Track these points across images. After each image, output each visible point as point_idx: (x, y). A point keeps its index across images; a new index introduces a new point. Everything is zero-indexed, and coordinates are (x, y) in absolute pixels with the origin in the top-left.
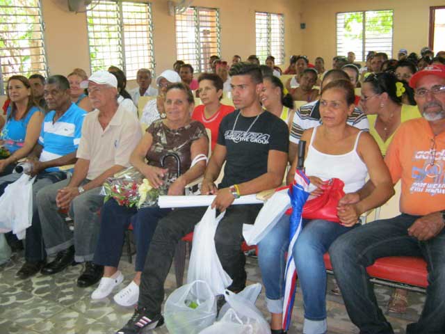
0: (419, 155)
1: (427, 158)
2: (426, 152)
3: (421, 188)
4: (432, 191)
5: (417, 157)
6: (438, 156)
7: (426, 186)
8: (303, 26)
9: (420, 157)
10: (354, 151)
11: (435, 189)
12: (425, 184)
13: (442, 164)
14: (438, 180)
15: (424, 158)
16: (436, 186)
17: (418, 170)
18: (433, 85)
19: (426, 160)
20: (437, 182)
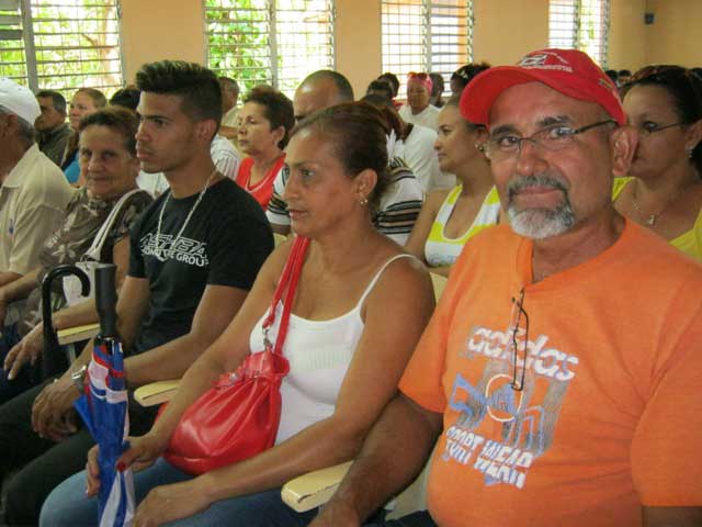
0: (477, 340)
1: (497, 352)
2: (498, 334)
3: (468, 449)
4: (492, 471)
5: (471, 346)
8: (649, 19)
9: (479, 348)
10: (356, 312)
11: (498, 465)
13: (532, 384)
14: (515, 435)
16: (507, 456)
17: (468, 388)
18: (541, 115)
19: (492, 358)
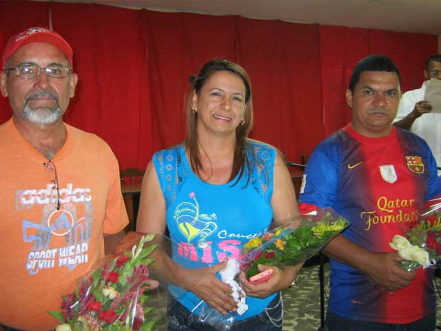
3: (51, 259)
6: (64, 195)
7: (57, 254)
12: (55, 251)
13: (74, 209)
15: (40, 202)
17: (35, 226)
20: (73, 244)
